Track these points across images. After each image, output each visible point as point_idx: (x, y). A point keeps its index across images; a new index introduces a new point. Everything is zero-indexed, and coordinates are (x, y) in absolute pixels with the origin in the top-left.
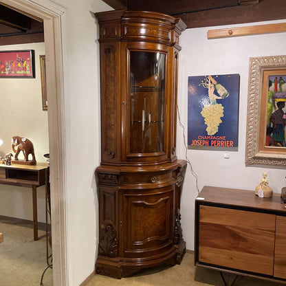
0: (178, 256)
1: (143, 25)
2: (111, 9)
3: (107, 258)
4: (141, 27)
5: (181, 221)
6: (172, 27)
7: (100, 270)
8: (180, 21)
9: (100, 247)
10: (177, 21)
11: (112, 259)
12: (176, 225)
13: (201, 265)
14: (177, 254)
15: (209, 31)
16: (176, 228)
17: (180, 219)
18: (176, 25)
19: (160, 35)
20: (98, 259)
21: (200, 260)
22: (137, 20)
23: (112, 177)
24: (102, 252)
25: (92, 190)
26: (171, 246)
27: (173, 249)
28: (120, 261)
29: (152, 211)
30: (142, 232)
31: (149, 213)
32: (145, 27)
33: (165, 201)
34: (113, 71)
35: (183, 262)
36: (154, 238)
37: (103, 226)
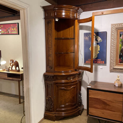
0: (80, 112)
1: (64, 11)
2: (49, 4)
3: (49, 112)
4: (63, 12)
5: (81, 96)
6: (76, 12)
7: (46, 117)
8: (80, 9)
9: (46, 107)
10: (78, 9)
11: (51, 113)
12: (79, 98)
13: (90, 116)
14: (79, 111)
15: (93, 13)
16: (79, 99)
17: (81, 95)
18: (78, 11)
19: (71, 15)
20: (45, 112)
21: (89, 114)
22: (61, 9)
23: (50, 77)
24: (47, 109)
25: (42, 83)
26: (77, 107)
27: (78, 108)
28: (55, 113)
29: (68, 92)
30: (64, 101)
31: (67, 93)
32: (64, 12)
33: (74, 88)
34: (51, 31)
35: (82, 114)
36: (69, 104)
37: (47, 98)
